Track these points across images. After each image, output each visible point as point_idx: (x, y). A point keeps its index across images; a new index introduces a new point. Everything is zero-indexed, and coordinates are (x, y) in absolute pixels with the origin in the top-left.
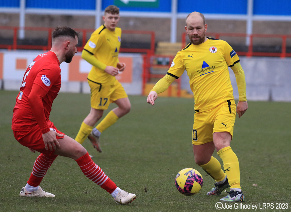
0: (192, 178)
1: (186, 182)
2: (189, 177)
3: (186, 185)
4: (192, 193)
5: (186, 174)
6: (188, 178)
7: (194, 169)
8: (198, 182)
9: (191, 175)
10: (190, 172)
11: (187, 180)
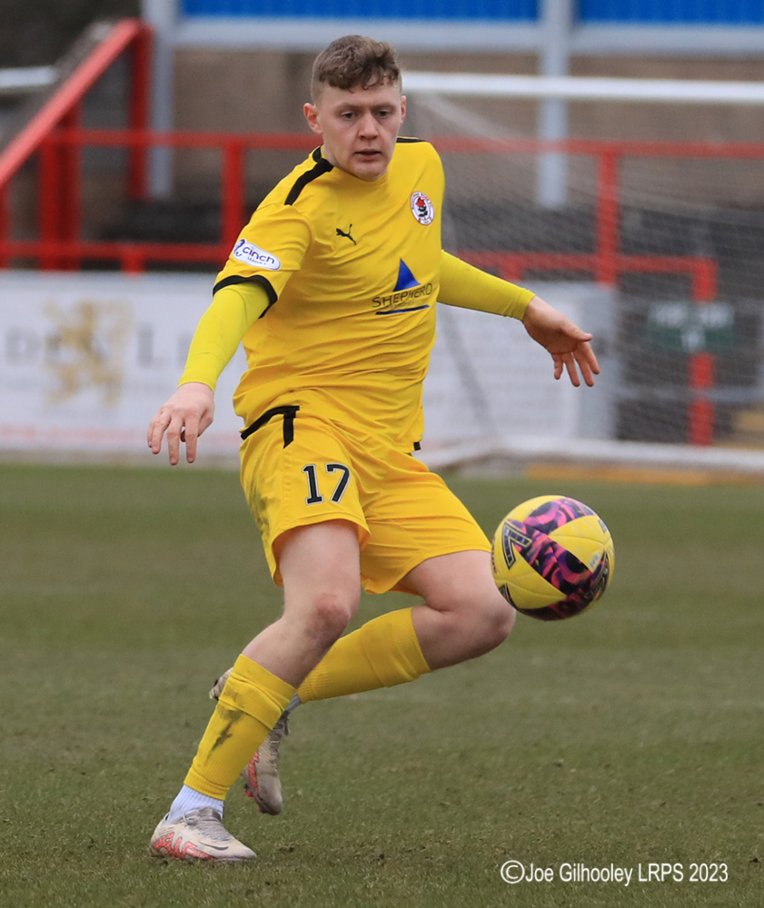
0: (534, 540)
1: (541, 574)
2: (524, 553)
3: (553, 577)
4: (599, 567)
5: (510, 559)
6: (528, 560)
7: (505, 520)
8: (559, 522)
9: (520, 539)
10: (506, 542)
11: (534, 566)
